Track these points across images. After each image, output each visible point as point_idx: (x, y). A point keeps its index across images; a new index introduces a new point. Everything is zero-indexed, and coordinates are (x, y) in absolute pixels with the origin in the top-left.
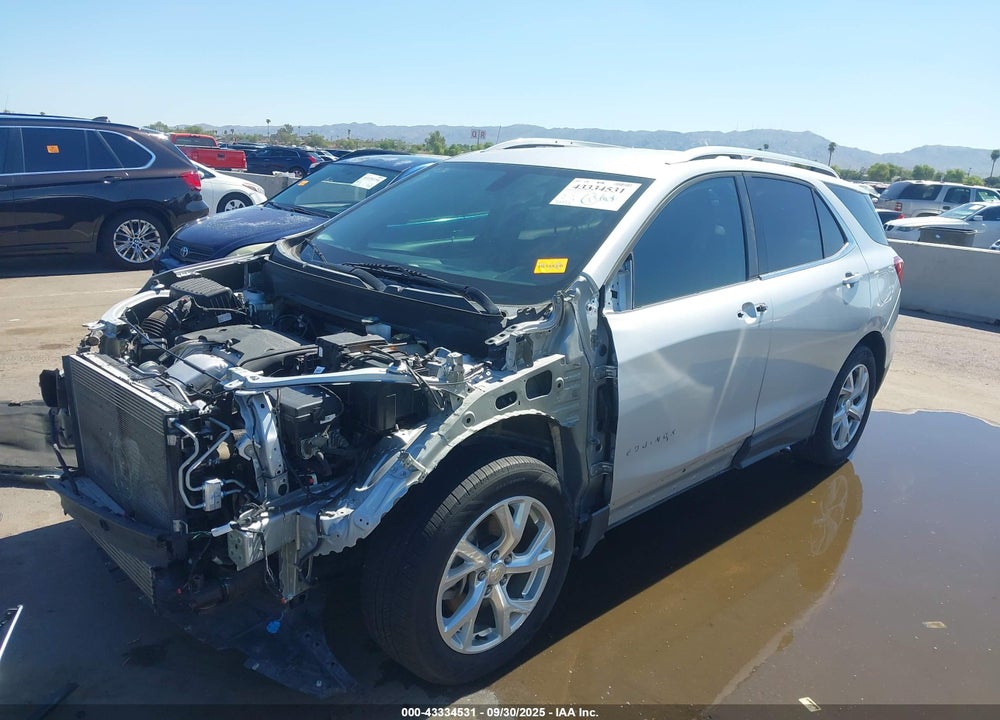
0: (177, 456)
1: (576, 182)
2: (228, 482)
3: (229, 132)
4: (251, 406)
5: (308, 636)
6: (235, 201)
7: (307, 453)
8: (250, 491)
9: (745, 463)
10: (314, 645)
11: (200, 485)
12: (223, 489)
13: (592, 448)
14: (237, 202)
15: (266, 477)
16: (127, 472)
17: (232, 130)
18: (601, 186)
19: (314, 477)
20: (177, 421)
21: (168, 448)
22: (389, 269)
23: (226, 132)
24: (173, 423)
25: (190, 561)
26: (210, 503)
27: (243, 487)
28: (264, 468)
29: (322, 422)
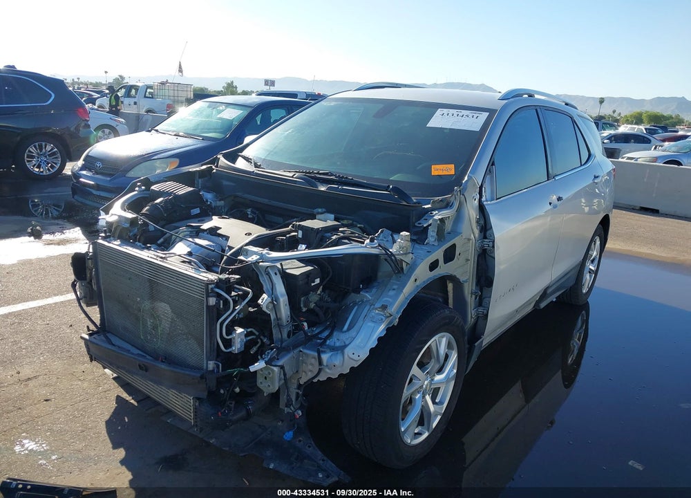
0: (215, 314)
1: (439, 111)
2: (249, 330)
3: (76, 80)
4: (268, 274)
5: (300, 441)
6: (105, 130)
7: (305, 307)
8: (262, 337)
9: (543, 305)
10: (307, 447)
11: (231, 334)
12: (246, 336)
13: (474, 296)
14: (107, 131)
15: (280, 326)
16: (155, 327)
17: (78, 79)
18: (461, 114)
19: (305, 324)
20: (215, 287)
21: (208, 307)
22: (321, 174)
23: (73, 80)
24: (212, 288)
25: (222, 391)
26: (237, 347)
27: (257, 333)
28: (278, 319)
29: (313, 284)
